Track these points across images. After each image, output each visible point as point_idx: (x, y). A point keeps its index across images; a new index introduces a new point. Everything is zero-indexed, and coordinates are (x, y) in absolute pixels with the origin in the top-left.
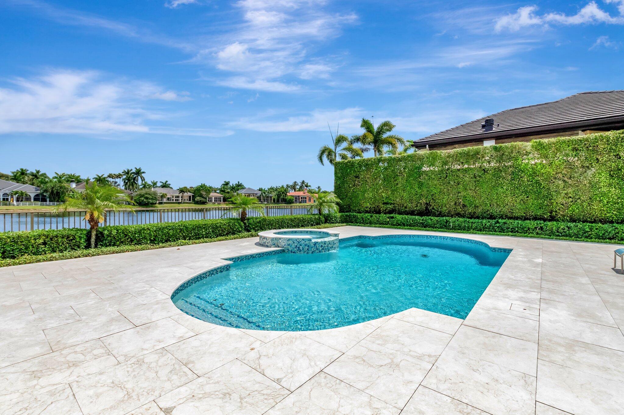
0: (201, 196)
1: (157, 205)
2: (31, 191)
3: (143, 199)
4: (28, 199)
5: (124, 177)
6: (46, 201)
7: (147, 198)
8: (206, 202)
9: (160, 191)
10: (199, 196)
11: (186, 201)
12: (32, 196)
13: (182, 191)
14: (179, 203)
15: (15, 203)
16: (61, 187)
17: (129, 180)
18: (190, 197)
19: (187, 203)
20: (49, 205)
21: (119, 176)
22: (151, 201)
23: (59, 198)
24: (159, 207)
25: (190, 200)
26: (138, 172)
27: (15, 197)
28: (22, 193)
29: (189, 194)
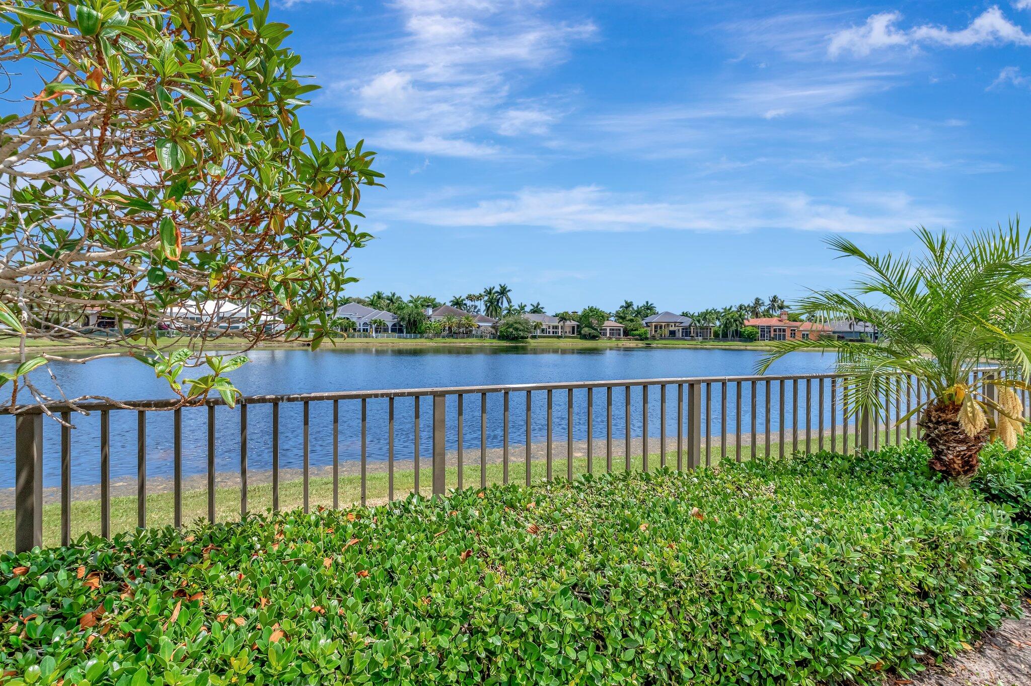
0: (590, 326)
1: (529, 340)
2: (388, 318)
3: (511, 330)
4: (386, 330)
5: (486, 298)
6: (402, 332)
7: (516, 329)
8: (597, 336)
9: (533, 319)
10: (586, 326)
11: (568, 334)
12: (390, 325)
13: (563, 318)
14: (559, 337)
15: (374, 334)
16: (418, 314)
17: (492, 303)
18: (573, 327)
19: (570, 337)
20: (406, 338)
21: (479, 298)
22: (522, 333)
23: (416, 328)
24: (532, 343)
25: (573, 333)
26: (504, 291)
27: (374, 326)
28: (380, 322)
29: (574, 323)
